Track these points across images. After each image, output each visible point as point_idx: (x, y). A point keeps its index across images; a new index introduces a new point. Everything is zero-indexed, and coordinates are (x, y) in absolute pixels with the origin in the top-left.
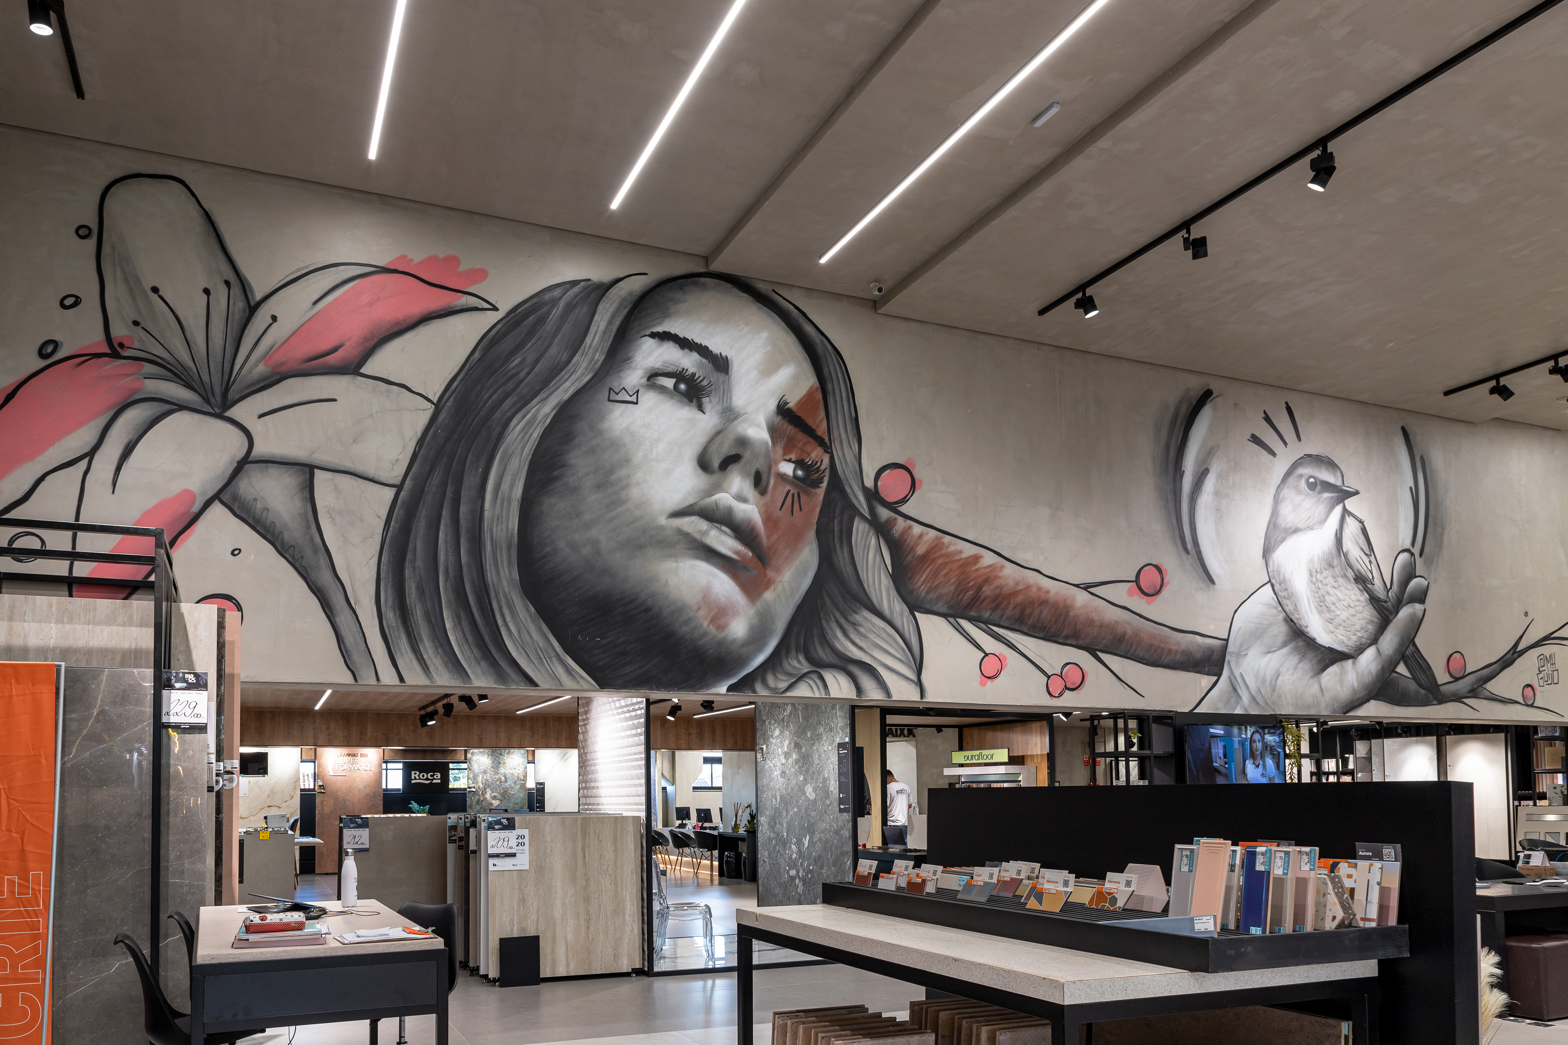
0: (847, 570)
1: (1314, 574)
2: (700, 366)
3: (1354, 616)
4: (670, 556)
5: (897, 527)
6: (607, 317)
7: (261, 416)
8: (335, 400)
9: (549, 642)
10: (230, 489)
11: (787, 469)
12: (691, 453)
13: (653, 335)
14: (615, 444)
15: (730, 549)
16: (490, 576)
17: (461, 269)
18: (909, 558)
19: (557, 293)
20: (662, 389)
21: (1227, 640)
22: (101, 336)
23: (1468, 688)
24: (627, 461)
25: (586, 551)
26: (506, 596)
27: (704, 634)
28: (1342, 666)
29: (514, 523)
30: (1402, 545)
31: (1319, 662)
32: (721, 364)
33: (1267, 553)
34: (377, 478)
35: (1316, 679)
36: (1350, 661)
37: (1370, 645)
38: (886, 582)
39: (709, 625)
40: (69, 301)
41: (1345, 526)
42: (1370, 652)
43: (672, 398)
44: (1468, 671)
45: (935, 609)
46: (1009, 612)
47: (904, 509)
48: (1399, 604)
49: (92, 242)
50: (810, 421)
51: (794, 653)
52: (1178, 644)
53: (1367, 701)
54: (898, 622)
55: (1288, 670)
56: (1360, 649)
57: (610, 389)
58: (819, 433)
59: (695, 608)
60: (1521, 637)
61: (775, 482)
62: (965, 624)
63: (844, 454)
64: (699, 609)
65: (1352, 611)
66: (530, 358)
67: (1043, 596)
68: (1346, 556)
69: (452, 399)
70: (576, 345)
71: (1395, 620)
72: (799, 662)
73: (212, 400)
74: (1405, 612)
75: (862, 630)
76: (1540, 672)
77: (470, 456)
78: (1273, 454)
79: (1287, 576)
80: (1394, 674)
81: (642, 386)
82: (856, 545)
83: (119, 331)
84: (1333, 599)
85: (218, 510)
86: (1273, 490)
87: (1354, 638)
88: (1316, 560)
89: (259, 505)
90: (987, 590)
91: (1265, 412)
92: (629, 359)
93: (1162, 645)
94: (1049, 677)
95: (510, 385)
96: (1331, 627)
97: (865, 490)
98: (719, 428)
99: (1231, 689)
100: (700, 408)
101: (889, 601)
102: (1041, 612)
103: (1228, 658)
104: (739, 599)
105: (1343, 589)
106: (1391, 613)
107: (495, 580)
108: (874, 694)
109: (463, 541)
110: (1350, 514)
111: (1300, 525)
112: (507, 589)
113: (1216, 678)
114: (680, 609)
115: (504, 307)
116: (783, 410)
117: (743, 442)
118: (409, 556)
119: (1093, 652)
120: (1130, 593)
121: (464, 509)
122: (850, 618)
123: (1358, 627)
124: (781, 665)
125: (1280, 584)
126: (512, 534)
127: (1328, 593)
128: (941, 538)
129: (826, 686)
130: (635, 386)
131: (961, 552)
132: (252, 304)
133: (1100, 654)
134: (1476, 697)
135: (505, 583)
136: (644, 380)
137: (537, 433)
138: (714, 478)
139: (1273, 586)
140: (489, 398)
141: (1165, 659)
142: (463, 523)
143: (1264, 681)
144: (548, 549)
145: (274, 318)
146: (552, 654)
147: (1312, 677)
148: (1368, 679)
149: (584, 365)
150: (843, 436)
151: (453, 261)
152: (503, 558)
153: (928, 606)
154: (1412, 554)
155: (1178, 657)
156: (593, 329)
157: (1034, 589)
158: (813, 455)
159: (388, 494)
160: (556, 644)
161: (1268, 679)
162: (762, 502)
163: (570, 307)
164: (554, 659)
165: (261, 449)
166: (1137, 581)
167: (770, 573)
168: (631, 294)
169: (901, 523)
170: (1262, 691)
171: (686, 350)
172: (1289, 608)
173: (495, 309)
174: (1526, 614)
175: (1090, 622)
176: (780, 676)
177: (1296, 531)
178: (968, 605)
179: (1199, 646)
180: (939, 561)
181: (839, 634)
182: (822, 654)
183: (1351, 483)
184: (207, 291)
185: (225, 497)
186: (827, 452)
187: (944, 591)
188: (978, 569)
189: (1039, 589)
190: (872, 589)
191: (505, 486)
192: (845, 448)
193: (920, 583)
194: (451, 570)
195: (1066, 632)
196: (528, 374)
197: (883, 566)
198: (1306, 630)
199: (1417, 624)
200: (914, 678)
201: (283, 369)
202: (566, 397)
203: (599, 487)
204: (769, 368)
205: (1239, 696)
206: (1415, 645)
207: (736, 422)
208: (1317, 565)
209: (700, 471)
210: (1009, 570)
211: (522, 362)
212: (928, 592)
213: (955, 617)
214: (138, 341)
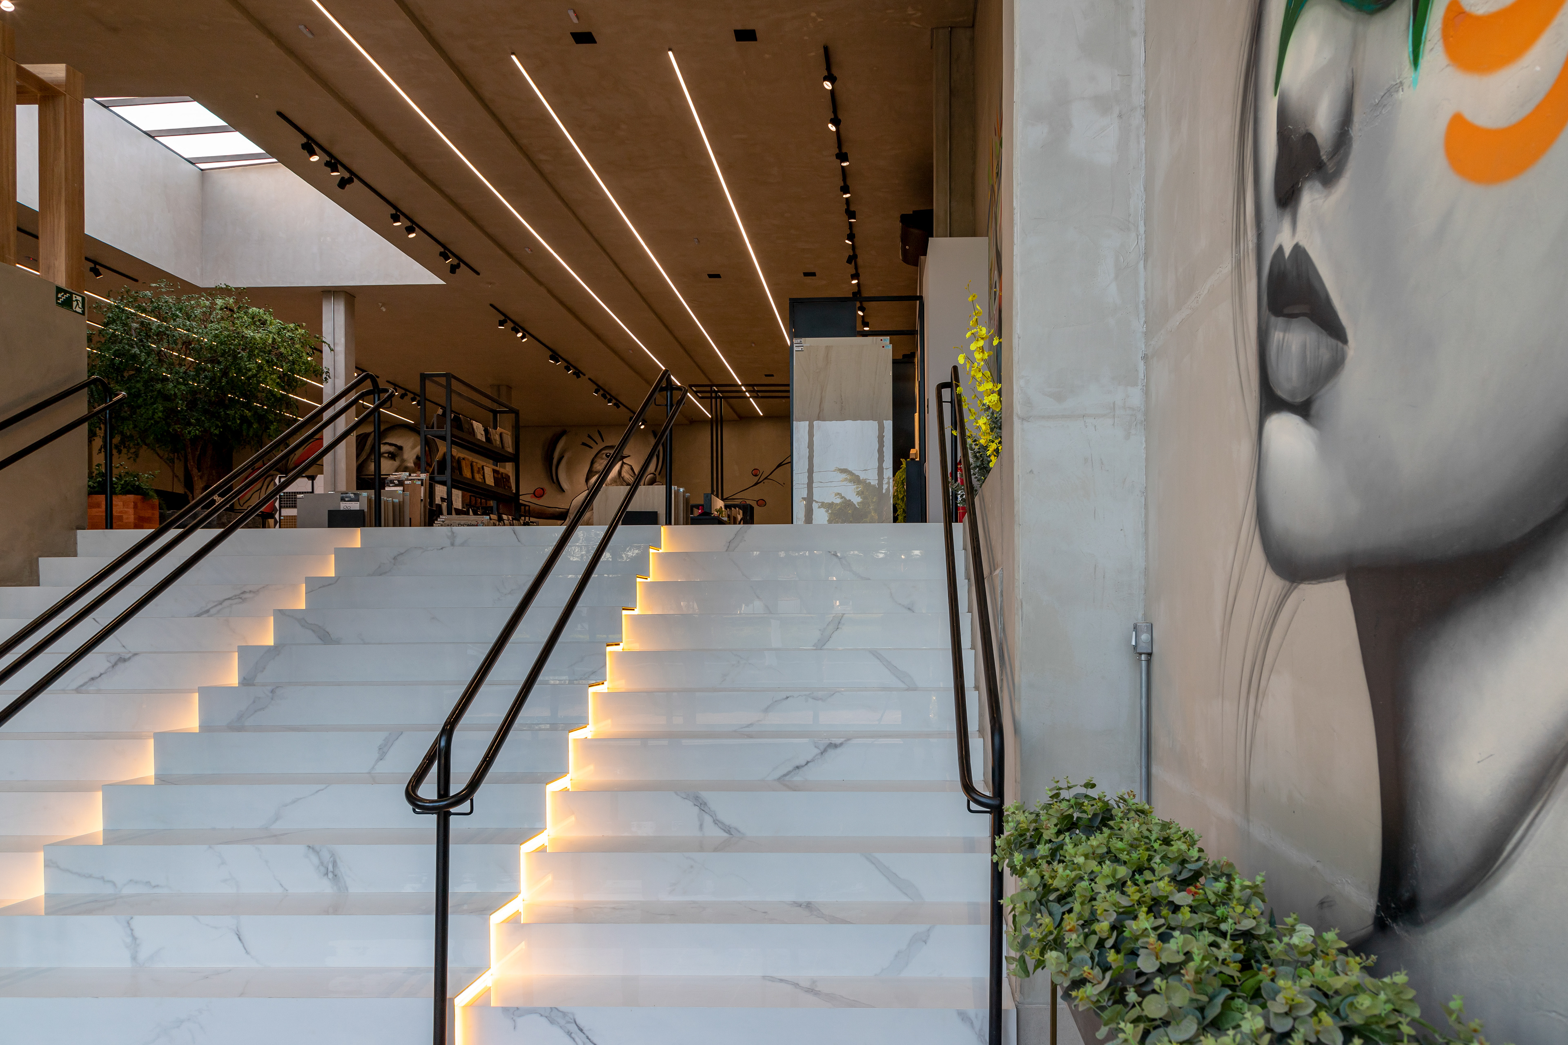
33: (587, 480)
52: (549, 511)
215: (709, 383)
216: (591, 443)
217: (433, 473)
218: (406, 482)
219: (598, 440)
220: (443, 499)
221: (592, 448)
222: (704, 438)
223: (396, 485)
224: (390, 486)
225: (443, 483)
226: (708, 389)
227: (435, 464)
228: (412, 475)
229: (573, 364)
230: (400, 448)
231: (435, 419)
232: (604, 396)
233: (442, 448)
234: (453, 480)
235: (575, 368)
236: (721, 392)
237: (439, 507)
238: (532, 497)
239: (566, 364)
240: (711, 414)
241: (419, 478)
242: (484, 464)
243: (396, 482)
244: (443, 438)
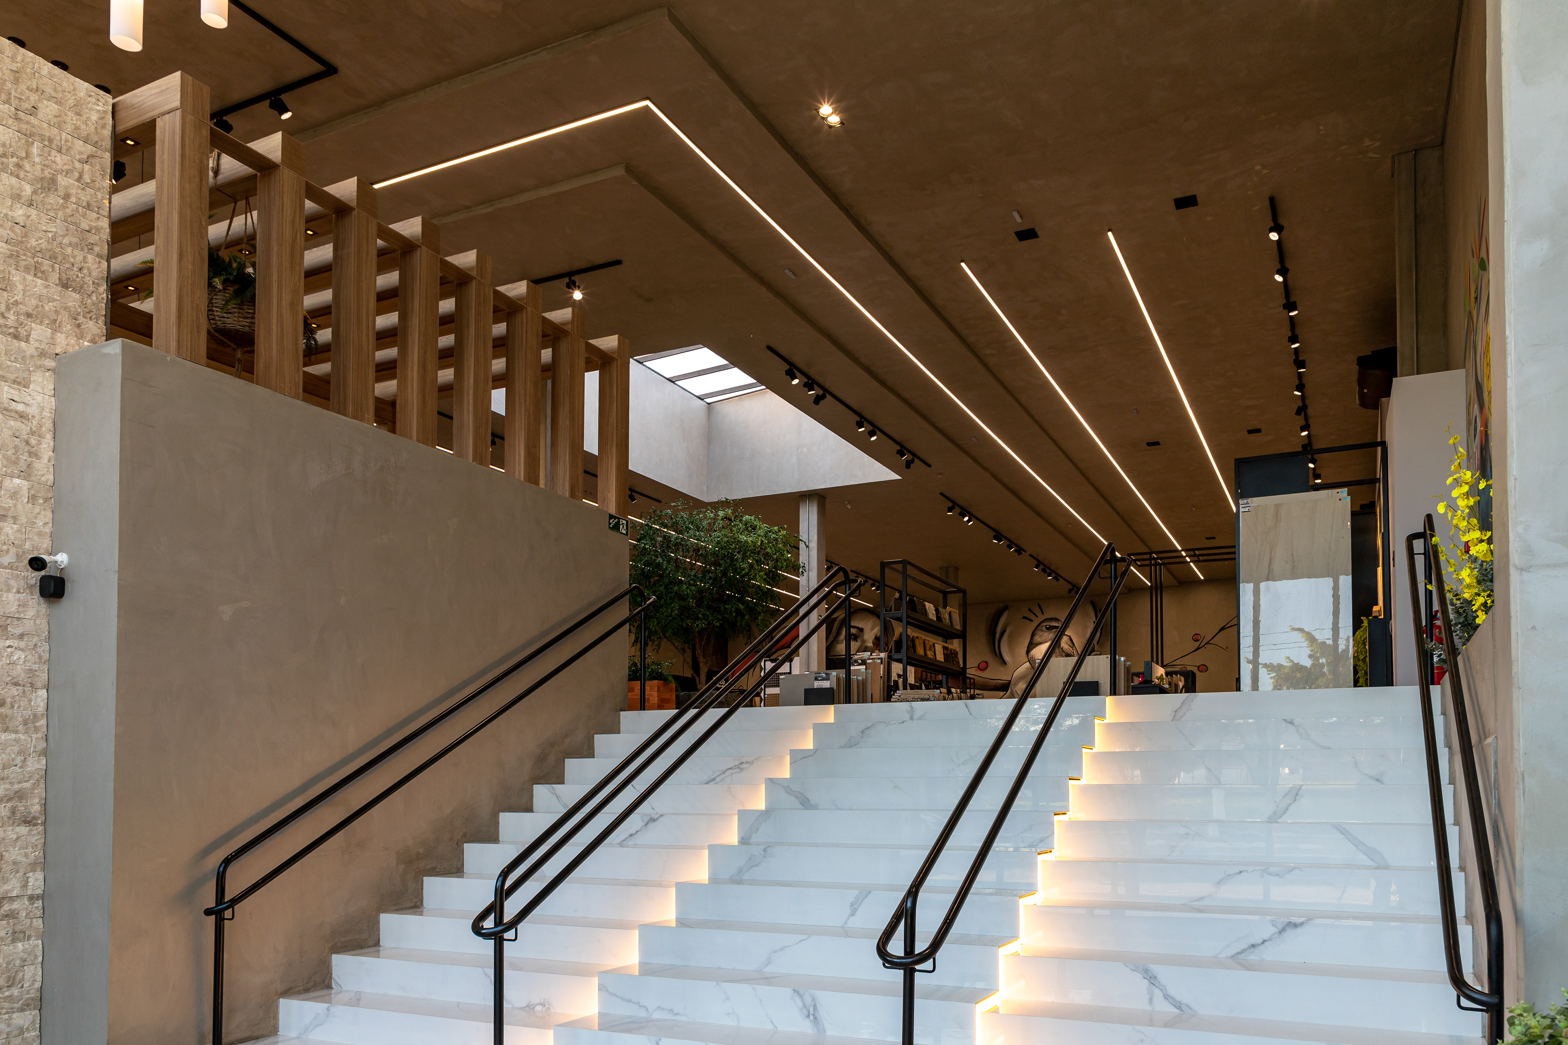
21: (1011, 681)
33: (1028, 652)
86: (1031, 632)
91: (1028, 609)
111: (1043, 642)
113: (1006, 692)
125: (1033, 661)
139: (1030, 662)
141: (987, 688)
155: (992, 687)
166: (977, 667)
177: (1041, 644)
179: (1000, 683)
215: (1147, 550)
216: (1031, 616)
217: (891, 652)
218: (868, 661)
219: (1038, 612)
220: (899, 676)
221: (1032, 621)
222: (1143, 606)
223: (860, 664)
224: (854, 665)
225: (899, 661)
226: (1148, 556)
227: (892, 643)
228: (873, 654)
229: (1015, 541)
230: (861, 630)
231: (892, 603)
232: (1044, 571)
233: (898, 629)
234: (908, 658)
235: (1017, 545)
236: (1160, 559)
237: (896, 682)
238: (976, 670)
239: (1008, 543)
240: (1150, 582)
241: (879, 657)
242: (935, 641)
243: (860, 661)
244: (899, 620)
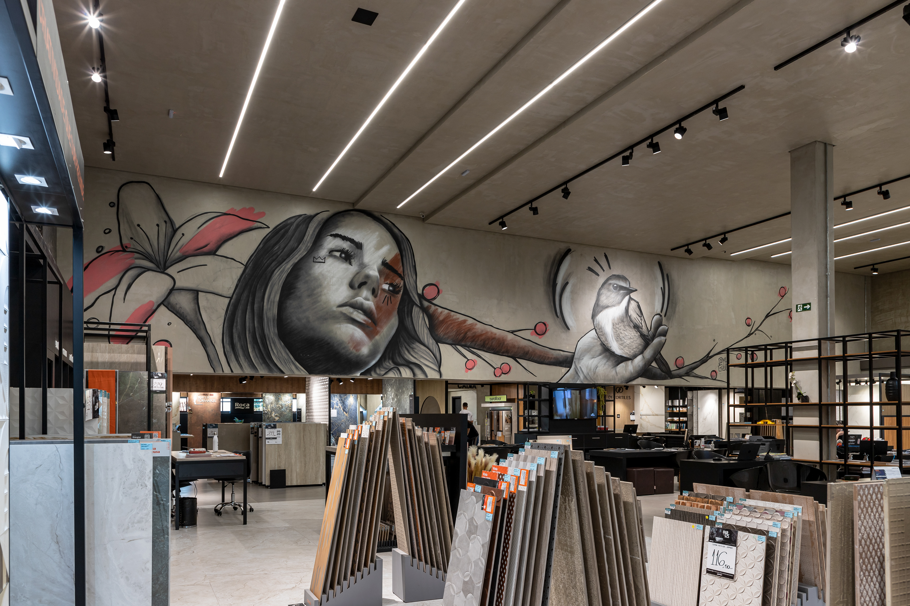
0: (410, 327)
1: (615, 325)
2: (350, 247)
3: (633, 342)
4: (337, 323)
5: (431, 309)
6: (313, 229)
7: (178, 272)
8: (206, 265)
9: (289, 356)
10: (167, 300)
11: (386, 287)
12: (346, 281)
13: (331, 235)
14: (316, 279)
15: (362, 319)
16: (266, 331)
17: (255, 212)
18: (436, 321)
19: (292, 220)
20: (335, 257)
21: (574, 353)
22: (119, 244)
23: (685, 372)
24: (320, 285)
25: (304, 321)
26: (272, 339)
27: (351, 353)
28: (626, 363)
29: (275, 311)
30: (656, 312)
31: (616, 362)
32: (359, 246)
33: (594, 316)
34: (222, 295)
35: (614, 369)
36: (630, 361)
37: (640, 354)
38: (426, 331)
39: (353, 349)
40: (107, 231)
41: (630, 304)
42: (640, 358)
43: (339, 260)
44: (685, 365)
45: (447, 342)
46: (478, 343)
47: (435, 302)
48: (654, 337)
49: (115, 209)
50: (396, 268)
51: (387, 360)
52: (553, 355)
53: (638, 377)
54: (431, 348)
55: (601, 365)
56: (635, 356)
57: (314, 257)
58: (399, 272)
59: (348, 343)
60: (711, 350)
61: (381, 292)
62: (459, 347)
63: (409, 280)
64: (349, 343)
65: (632, 340)
66: (282, 246)
67: (493, 336)
68: (630, 317)
69: (251, 263)
70: (300, 240)
71: (651, 344)
72: (390, 364)
73: (160, 266)
74: (656, 340)
75: (416, 351)
76: (720, 365)
77: (258, 285)
78: (598, 275)
79: (602, 326)
80: (650, 367)
81: (327, 256)
82: (414, 317)
83: (125, 241)
84: (623, 335)
85: (162, 308)
86: (597, 290)
87: (632, 351)
88: (616, 319)
89: (178, 306)
90: (469, 334)
91: (595, 257)
92: (322, 245)
93: (545, 355)
94: (495, 369)
95: (274, 257)
96: (622, 347)
97: (418, 295)
98: (358, 271)
99: (575, 373)
100: (350, 264)
101: (427, 339)
102: (492, 342)
103: (574, 360)
104: (365, 339)
105: (628, 331)
106: (650, 340)
107: (268, 333)
108: (420, 376)
109: (255, 318)
110: (633, 299)
111: (609, 305)
112: (273, 336)
113: (569, 369)
114: (341, 343)
115: (272, 227)
116: (384, 263)
117: (368, 277)
118: (235, 324)
119: (514, 358)
120: (532, 334)
121: (256, 306)
122: (411, 346)
123: (634, 347)
124: (382, 365)
125: (599, 329)
126: (275, 315)
127: (621, 333)
128: (450, 313)
129: (400, 373)
130: (324, 256)
131: (458, 319)
132: (175, 229)
133: (517, 359)
134: (689, 376)
135: (272, 334)
136: (328, 253)
137: (285, 276)
138: (356, 291)
139: (596, 330)
140: (266, 262)
141: (546, 361)
142: (255, 311)
143: (590, 370)
144: (289, 321)
145: (183, 235)
146: (290, 361)
147: (612, 368)
148: (638, 369)
149: (304, 248)
150: (409, 273)
151: (252, 209)
152: (271, 324)
153: (444, 341)
154: (661, 316)
155: (552, 360)
156: (307, 234)
157: (490, 333)
158: (397, 281)
159: (227, 301)
160: (292, 357)
161: (592, 369)
162: (375, 300)
163: (298, 226)
164: (291, 363)
165: (178, 284)
166: (535, 329)
167: (378, 329)
168: (322, 219)
169: (433, 308)
170: (589, 374)
171: (345, 241)
172: (603, 339)
173: (268, 227)
174: (714, 340)
175: (514, 346)
176: (381, 369)
177: (607, 307)
178: (461, 340)
179: (562, 355)
180: (449, 323)
181: (406, 352)
182: (399, 360)
183: (633, 286)
184: (158, 225)
185: (165, 303)
186: (403, 280)
187: (451, 335)
188: (465, 326)
189: (492, 333)
190: (420, 334)
191: (272, 297)
192: (410, 278)
193: (441, 331)
194: (251, 329)
195: (503, 350)
196: (281, 252)
197: (425, 325)
198: (610, 348)
199: (662, 345)
200: (437, 369)
201: (187, 254)
202: (296, 261)
203: (309, 296)
204: (378, 247)
205: (579, 376)
206: (660, 354)
207: (365, 269)
208: (616, 321)
209: (350, 289)
210: (479, 325)
211: (279, 248)
212: (444, 335)
213: (455, 345)
214: (133, 245)
219: (606, 265)
